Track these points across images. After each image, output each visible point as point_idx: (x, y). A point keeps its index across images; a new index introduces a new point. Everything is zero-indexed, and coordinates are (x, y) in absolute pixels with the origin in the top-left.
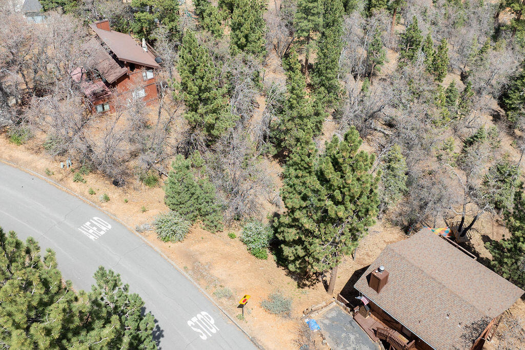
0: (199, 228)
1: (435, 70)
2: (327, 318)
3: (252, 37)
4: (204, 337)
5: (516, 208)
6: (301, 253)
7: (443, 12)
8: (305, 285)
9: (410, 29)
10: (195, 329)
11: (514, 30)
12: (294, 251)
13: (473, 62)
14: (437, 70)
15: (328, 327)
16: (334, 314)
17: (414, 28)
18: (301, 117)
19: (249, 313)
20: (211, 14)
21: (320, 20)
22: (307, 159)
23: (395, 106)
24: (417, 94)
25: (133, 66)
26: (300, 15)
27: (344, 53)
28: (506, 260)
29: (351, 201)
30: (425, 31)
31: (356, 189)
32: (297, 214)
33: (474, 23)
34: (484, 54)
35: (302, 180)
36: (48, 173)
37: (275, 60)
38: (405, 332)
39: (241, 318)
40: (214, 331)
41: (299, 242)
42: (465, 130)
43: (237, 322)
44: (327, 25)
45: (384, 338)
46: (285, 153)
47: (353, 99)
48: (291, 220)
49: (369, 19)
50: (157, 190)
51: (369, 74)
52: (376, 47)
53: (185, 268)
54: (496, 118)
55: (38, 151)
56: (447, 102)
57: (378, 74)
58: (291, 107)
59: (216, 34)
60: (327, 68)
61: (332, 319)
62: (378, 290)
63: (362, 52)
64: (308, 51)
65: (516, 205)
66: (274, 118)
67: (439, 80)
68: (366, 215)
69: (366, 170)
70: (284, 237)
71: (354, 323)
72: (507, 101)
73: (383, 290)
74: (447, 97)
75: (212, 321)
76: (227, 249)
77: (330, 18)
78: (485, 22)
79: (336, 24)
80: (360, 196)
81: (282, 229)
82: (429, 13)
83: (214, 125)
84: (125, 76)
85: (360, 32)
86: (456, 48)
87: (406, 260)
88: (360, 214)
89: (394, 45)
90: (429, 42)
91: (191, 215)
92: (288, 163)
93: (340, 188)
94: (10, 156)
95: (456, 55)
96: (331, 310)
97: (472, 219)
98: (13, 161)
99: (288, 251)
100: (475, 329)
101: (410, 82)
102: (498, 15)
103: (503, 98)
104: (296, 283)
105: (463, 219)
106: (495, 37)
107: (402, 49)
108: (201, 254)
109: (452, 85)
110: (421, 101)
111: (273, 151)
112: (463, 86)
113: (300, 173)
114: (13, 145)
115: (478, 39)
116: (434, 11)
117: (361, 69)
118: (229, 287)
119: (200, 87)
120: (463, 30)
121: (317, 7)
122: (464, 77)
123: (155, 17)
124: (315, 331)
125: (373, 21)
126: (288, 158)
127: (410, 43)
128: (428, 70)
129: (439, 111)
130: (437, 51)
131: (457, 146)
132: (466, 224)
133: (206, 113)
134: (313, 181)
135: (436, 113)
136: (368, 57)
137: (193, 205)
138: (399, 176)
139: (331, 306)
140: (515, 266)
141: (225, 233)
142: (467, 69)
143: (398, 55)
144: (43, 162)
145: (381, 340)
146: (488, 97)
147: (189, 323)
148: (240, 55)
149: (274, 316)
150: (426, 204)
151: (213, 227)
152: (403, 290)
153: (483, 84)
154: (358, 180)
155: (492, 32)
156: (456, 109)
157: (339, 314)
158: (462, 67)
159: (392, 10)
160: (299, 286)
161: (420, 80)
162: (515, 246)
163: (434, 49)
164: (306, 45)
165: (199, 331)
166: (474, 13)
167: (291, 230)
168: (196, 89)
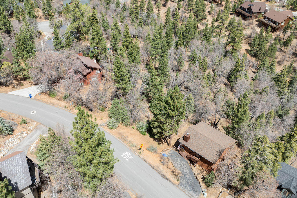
0: (121, 125)
1: (202, 68)
2: (169, 153)
3: (137, 57)
4: (128, 160)
5: (233, 113)
6: (159, 130)
7: (205, 46)
8: (161, 144)
9: (193, 53)
10: (124, 157)
11: (232, 53)
12: (157, 130)
13: (217, 65)
14: (203, 68)
15: (170, 156)
16: (172, 152)
17: (194, 53)
18: (155, 85)
19: (143, 152)
20: (121, 49)
21: (160, 51)
22: (161, 97)
23: (189, 81)
24: (196, 77)
25: (93, 69)
26: (152, 49)
27: (169, 63)
28: (230, 131)
29: (177, 110)
30: (198, 54)
31: (178, 106)
32: (158, 116)
33: (217, 50)
34: (220, 62)
35: (160, 104)
36: (65, 107)
37: (142, 66)
38: (197, 155)
39: (140, 153)
40: (131, 158)
41: (159, 127)
42: (215, 90)
43: (139, 155)
44: (162, 53)
45: (190, 158)
46: (150, 99)
47: (173, 79)
48: (156, 119)
49: (177, 50)
50: (104, 112)
51: (178, 70)
52: (180, 60)
53: (119, 138)
54: (226, 85)
55: (60, 100)
56: (208, 80)
57: (181, 70)
58: (152, 82)
59: (123, 56)
60: (164, 68)
61: (171, 154)
62: (187, 141)
63: (175, 62)
64: (155, 62)
65: (233, 112)
66: (145, 86)
67: (205, 72)
68: (182, 115)
69: (181, 100)
70: (153, 126)
71: (179, 154)
72: (230, 79)
73: (189, 141)
74: (207, 78)
75: (130, 155)
76: (132, 132)
77: (163, 50)
78: (221, 50)
79: (165, 52)
80: (180, 108)
81: (152, 123)
82: (199, 47)
83: (125, 88)
84: (90, 72)
85: (173, 55)
86: (210, 60)
87: (196, 131)
88: (180, 115)
89: (187, 59)
90: (200, 58)
91: (119, 120)
92: (151, 102)
93: (173, 106)
94: (51, 102)
95: (210, 63)
96: (171, 150)
97: (218, 120)
98: (52, 103)
99: (155, 131)
100: (220, 152)
101: (194, 72)
102: (226, 47)
103: (229, 78)
104: (157, 143)
105: (215, 120)
106: (225, 56)
107: (190, 61)
108: (124, 133)
109: (209, 73)
110: (198, 79)
111: (145, 99)
112: (213, 74)
113: (159, 102)
114: (51, 98)
115: (218, 57)
116: (201, 46)
117: (175, 68)
118: (135, 143)
119: (121, 75)
120: (212, 53)
121: (158, 46)
122: (213, 70)
123: (99, 51)
124: (166, 157)
125: (179, 50)
126: (151, 101)
127: (193, 58)
128: (200, 68)
129: (205, 82)
130: (203, 61)
131: (212, 96)
132: (216, 122)
133: (123, 84)
134: (163, 104)
135: (204, 83)
136: (177, 64)
137: (120, 116)
138: (192, 105)
139: (171, 149)
140: (234, 134)
141: (131, 127)
142: (215, 68)
143: (188, 63)
144: (63, 103)
145: (189, 159)
146: (223, 78)
147: (122, 155)
148: (133, 64)
149: (151, 152)
150: (202, 114)
151: (126, 125)
152: (195, 141)
153: (220, 73)
154: (179, 103)
155: (224, 54)
156: (211, 82)
157: (174, 152)
158: (213, 67)
159: (185, 47)
160: (158, 144)
161: (197, 71)
162: (233, 126)
163: (202, 60)
164: (155, 60)
165: (126, 158)
166: (216, 47)
167: (155, 123)
168: (120, 76)
